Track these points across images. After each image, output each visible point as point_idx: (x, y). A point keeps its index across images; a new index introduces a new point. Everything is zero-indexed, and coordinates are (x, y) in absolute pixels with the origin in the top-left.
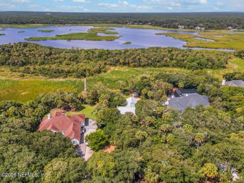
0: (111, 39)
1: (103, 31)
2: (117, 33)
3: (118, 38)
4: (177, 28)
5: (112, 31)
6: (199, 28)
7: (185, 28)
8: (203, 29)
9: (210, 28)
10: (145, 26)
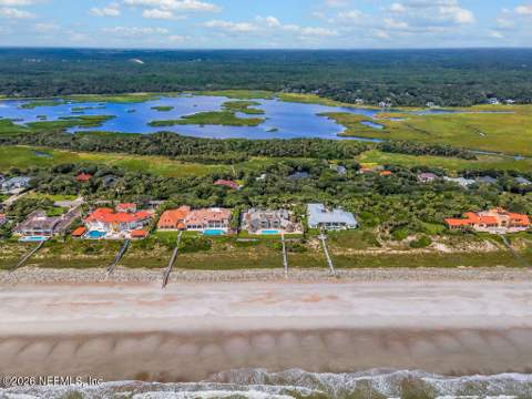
0: (253, 124)
1: (244, 108)
2: (261, 113)
3: (263, 121)
4: (354, 102)
5: (257, 108)
6: (383, 104)
7: (365, 104)
8: (390, 105)
9: (400, 104)
10: (308, 97)
